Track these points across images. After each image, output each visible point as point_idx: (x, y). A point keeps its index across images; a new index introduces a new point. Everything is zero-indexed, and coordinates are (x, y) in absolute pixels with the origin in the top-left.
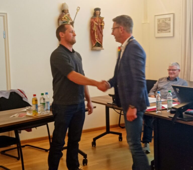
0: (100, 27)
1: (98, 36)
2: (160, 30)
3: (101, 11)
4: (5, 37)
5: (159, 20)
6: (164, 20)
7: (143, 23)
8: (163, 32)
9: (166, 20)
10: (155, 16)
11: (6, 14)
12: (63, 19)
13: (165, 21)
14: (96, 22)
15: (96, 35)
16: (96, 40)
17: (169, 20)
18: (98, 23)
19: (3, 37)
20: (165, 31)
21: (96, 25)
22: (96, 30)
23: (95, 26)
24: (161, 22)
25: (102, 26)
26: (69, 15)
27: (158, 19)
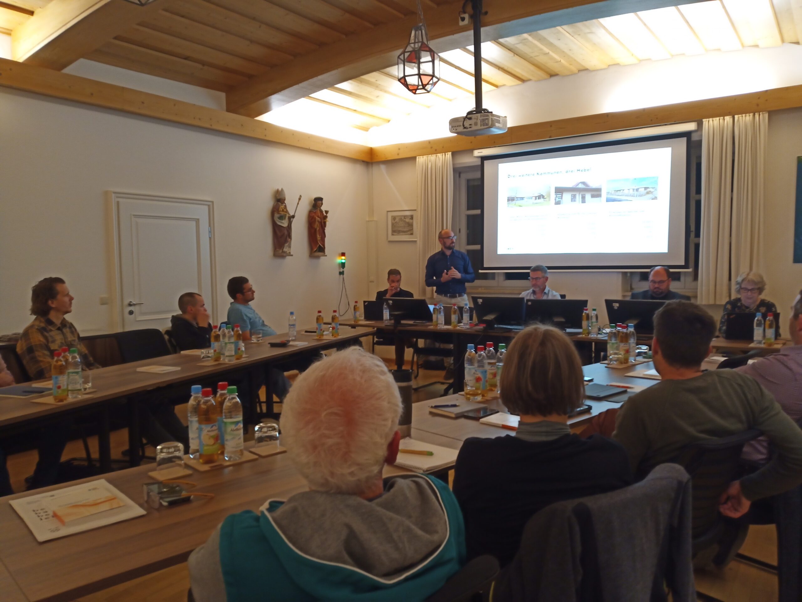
0: (323, 223)
1: (321, 237)
2: (395, 231)
3: (324, 202)
4: (211, 236)
5: (394, 218)
6: (403, 218)
7: (368, 221)
8: (402, 234)
9: (405, 218)
10: (388, 211)
11: (213, 202)
12: (281, 211)
13: (404, 220)
14: (318, 217)
15: (318, 236)
16: (319, 242)
17: (410, 219)
18: (321, 219)
19: (208, 236)
20: (404, 234)
21: (318, 221)
22: (318, 229)
23: (317, 223)
24: (397, 220)
25: (325, 223)
26: (285, 206)
27: (392, 216)
